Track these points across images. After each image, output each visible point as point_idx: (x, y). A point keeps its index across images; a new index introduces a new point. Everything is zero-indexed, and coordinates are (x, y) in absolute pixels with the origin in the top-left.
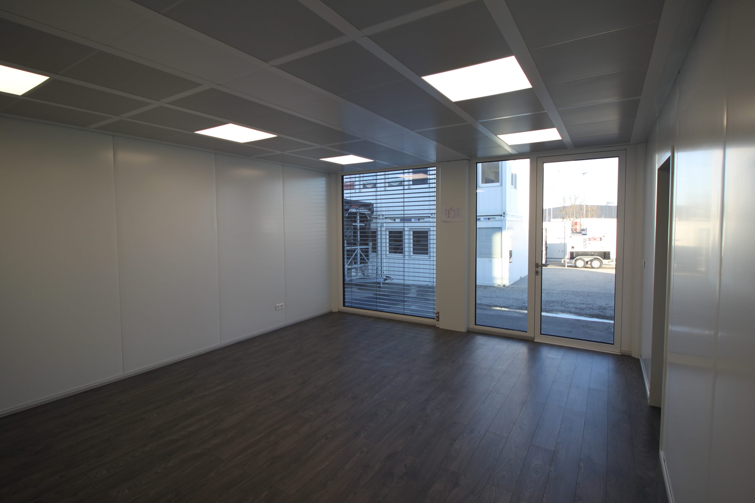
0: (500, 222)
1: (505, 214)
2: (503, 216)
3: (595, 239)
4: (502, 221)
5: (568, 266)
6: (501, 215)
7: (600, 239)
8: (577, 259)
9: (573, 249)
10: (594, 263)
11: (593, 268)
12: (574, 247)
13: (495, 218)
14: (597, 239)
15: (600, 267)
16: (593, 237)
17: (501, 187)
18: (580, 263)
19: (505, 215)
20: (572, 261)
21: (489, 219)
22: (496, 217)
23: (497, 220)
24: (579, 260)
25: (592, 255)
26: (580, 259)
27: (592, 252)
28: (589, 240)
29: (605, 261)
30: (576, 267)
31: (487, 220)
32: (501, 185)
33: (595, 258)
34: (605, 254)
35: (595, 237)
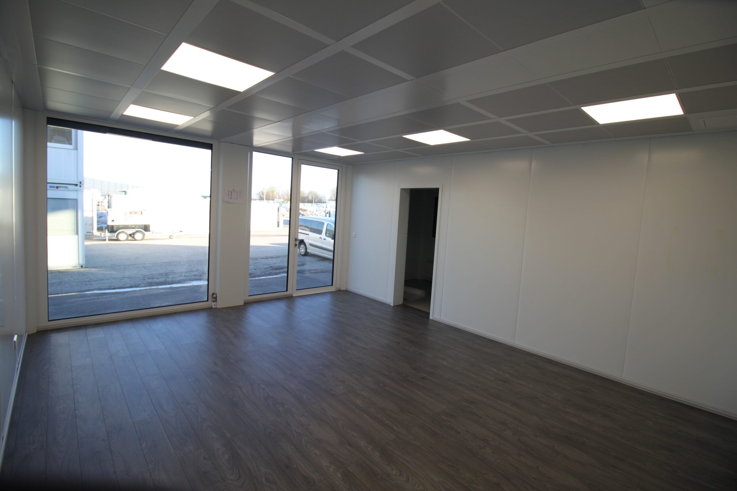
0: (75, 193)
1: (82, 183)
2: (79, 185)
3: (136, 213)
4: (77, 191)
5: (110, 240)
6: (76, 185)
7: (141, 213)
8: (119, 232)
9: (113, 222)
10: (137, 236)
11: (135, 240)
12: (114, 221)
13: (67, 187)
14: (138, 213)
15: (142, 239)
16: (134, 211)
17: (75, 151)
18: (122, 237)
19: (82, 185)
20: (115, 235)
21: (57, 187)
22: (69, 186)
23: (70, 189)
24: (121, 233)
25: (133, 228)
26: (123, 232)
27: (132, 225)
28: (130, 214)
29: (146, 233)
30: (118, 240)
31: (55, 189)
32: (76, 148)
33: (137, 231)
34: (146, 227)
35: (136, 211)
